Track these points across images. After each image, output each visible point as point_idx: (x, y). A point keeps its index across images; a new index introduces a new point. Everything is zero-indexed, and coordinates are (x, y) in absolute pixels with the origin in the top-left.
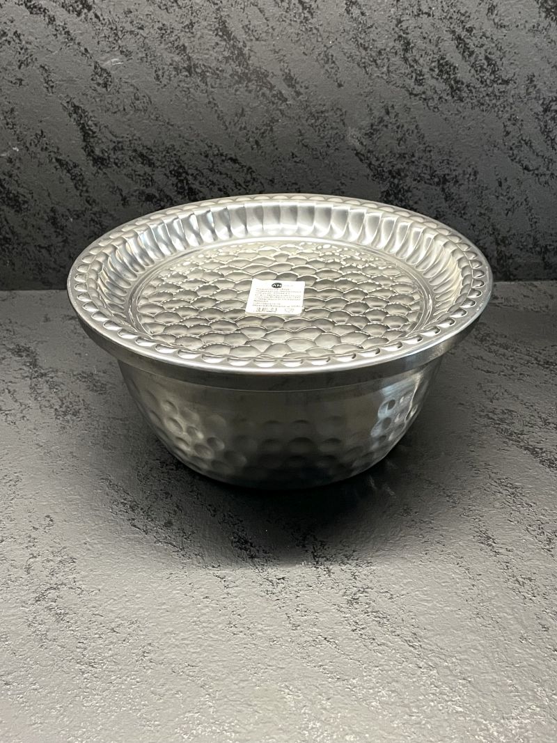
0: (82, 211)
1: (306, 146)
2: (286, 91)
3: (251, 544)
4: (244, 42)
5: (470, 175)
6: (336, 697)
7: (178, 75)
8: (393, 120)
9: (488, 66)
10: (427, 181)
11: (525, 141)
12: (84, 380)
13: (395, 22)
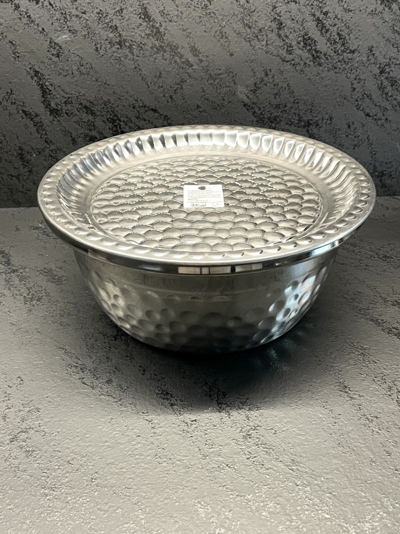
0: (43, 149)
1: (207, 100)
2: (191, 59)
3: (171, 395)
4: (160, 23)
5: (327, 120)
6: (235, 509)
7: (112, 47)
8: (271, 80)
9: (339, 39)
10: (297, 125)
11: (367, 95)
12: (45, 274)
13: (271, 8)
